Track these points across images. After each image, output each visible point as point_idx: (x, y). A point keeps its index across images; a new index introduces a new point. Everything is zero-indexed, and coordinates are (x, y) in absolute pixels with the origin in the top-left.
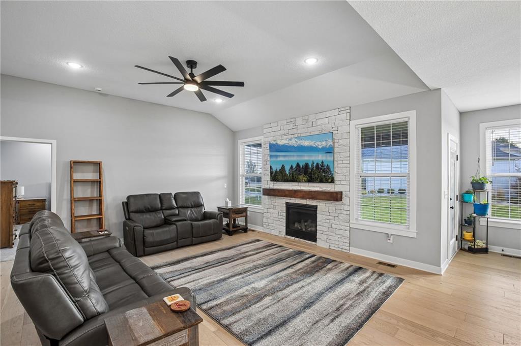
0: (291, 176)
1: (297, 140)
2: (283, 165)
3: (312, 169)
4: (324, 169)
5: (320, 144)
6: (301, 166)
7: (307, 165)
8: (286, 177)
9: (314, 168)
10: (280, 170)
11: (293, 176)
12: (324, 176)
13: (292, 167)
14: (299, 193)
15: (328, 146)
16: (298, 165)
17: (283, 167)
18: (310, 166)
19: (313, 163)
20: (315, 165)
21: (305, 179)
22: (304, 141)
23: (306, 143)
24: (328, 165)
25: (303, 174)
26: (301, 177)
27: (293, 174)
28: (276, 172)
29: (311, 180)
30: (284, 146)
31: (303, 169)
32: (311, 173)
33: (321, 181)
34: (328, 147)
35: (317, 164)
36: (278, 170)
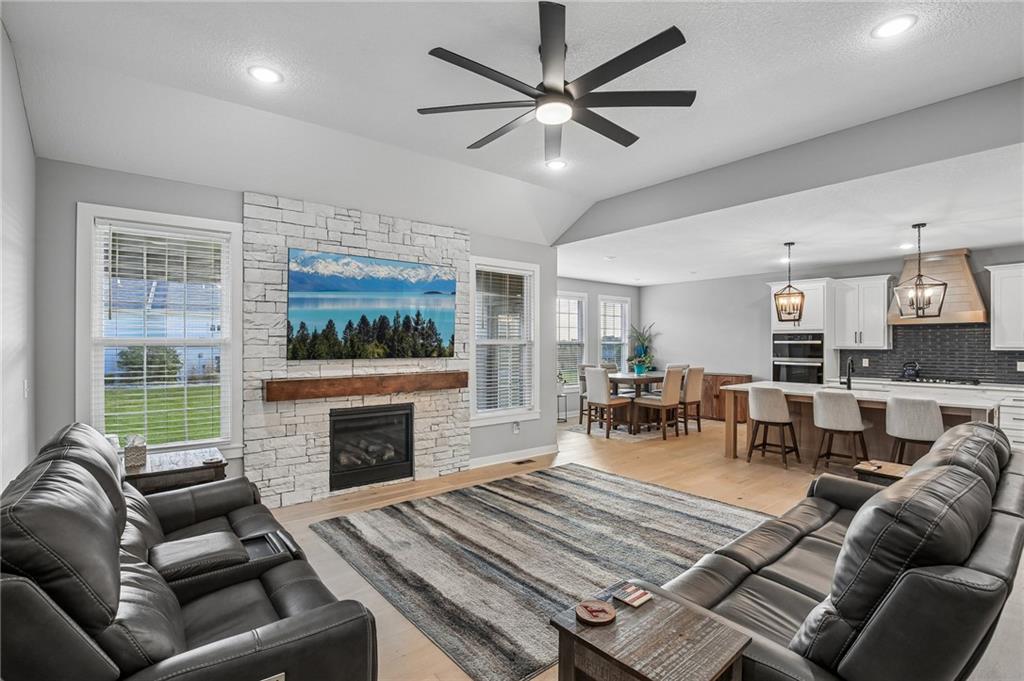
0: (348, 344)
1: (361, 265)
2: (330, 322)
3: (396, 330)
4: (423, 329)
5: (412, 273)
6: (371, 323)
7: (383, 320)
8: (336, 347)
9: (400, 328)
10: (324, 331)
11: (352, 346)
12: (422, 345)
13: (350, 325)
14: (392, 382)
15: (431, 277)
16: (364, 320)
17: (331, 325)
18: (392, 324)
19: (398, 316)
20: (401, 320)
21: (381, 351)
22: (377, 268)
23: (382, 272)
24: (430, 320)
25: (376, 342)
26: (370, 348)
27: (352, 341)
28: (315, 336)
29: (392, 353)
30: (333, 277)
31: (374, 329)
32: (392, 340)
33: (415, 355)
34: (430, 279)
35: (407, 318)
36: (320, 332)
